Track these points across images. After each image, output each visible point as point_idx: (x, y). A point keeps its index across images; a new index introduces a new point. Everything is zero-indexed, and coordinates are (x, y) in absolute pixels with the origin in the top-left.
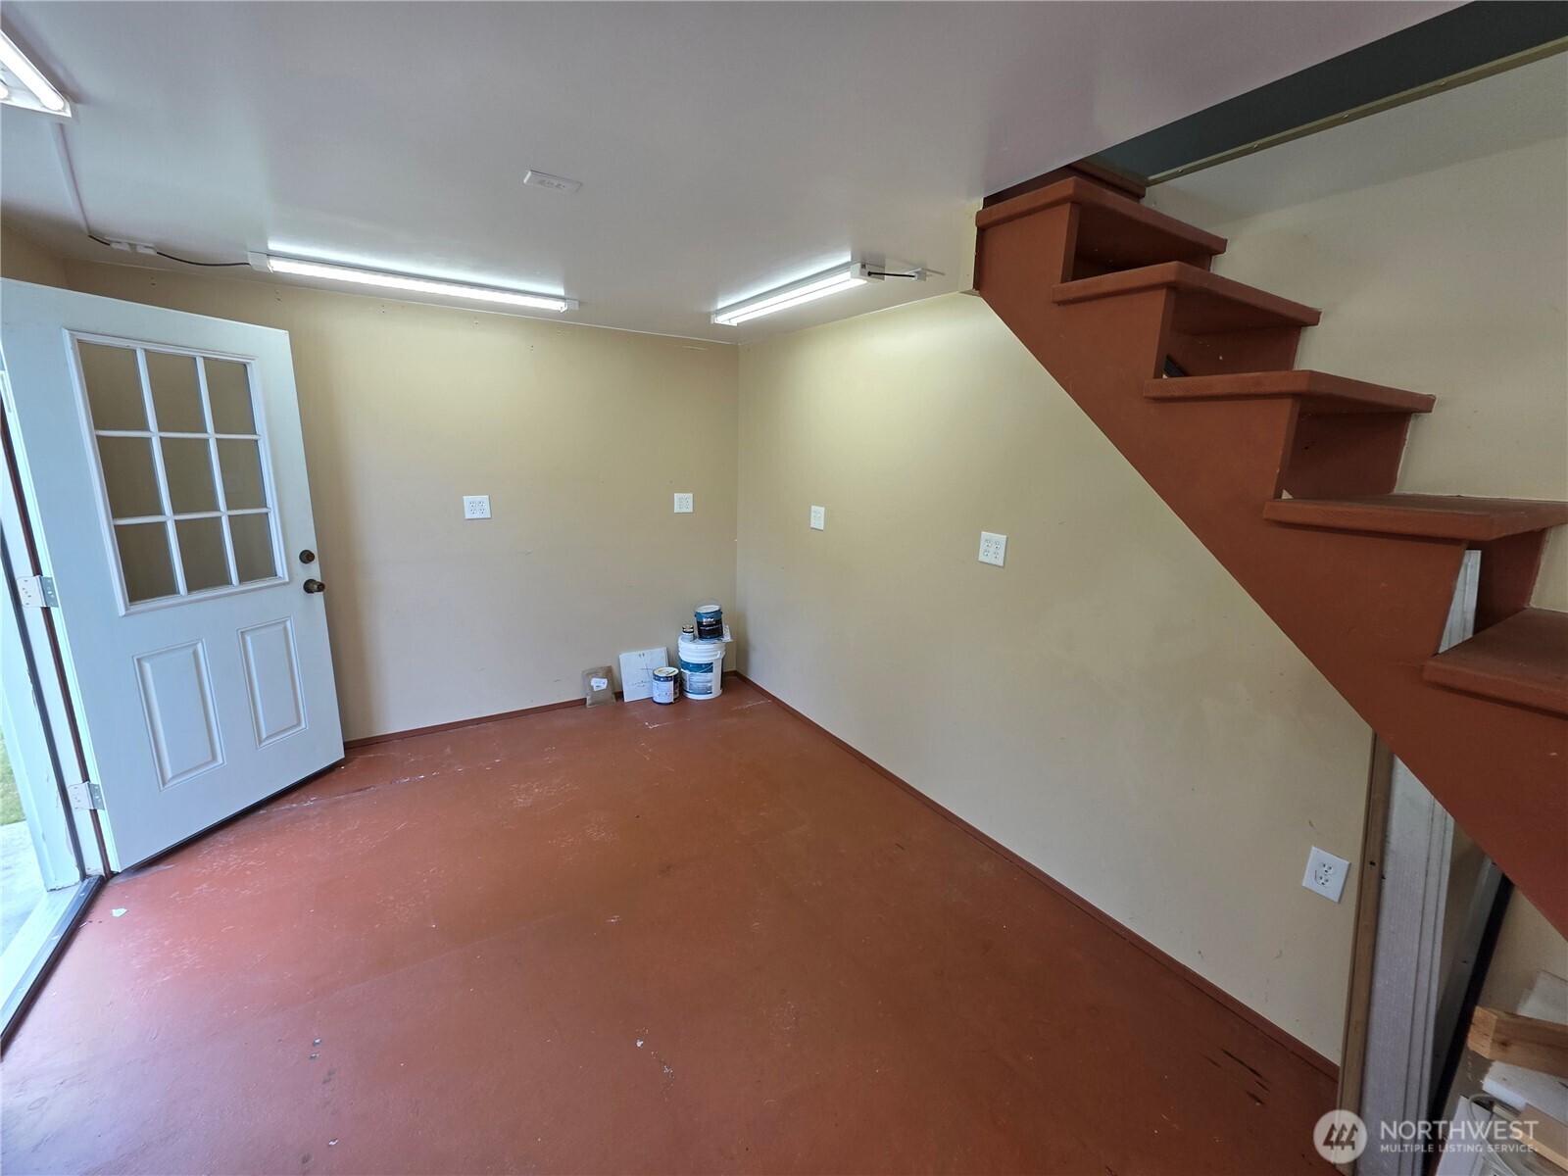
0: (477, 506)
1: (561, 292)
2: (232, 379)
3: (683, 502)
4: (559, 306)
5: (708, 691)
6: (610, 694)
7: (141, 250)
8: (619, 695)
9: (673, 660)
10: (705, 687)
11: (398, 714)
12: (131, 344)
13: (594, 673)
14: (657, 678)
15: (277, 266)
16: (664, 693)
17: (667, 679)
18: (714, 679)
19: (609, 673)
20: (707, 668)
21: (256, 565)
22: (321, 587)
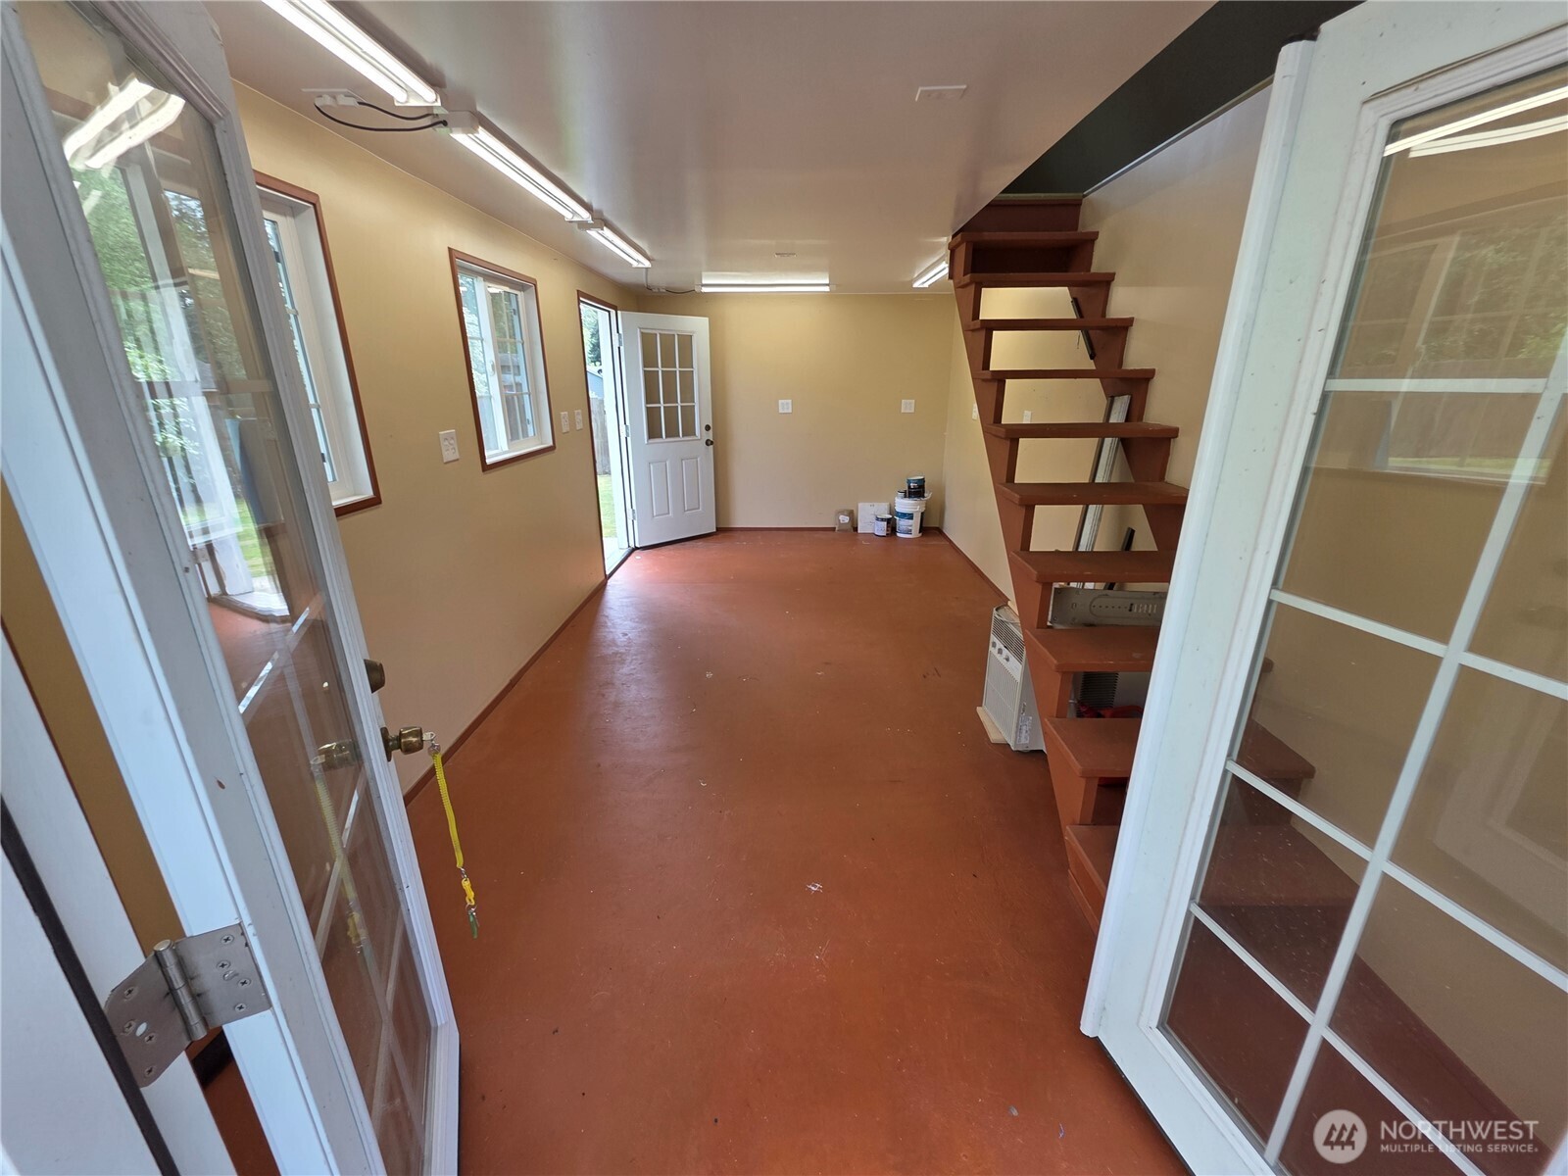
0: (785, 406)
1: (827, 282)
2: (686, 341)
3: (908, 406)
4: (827, 289)
5: (909, 532)
6: (849, 526)
7: (661, 290)
8: (856, 529)
9: (892, 511)
10: (909, 529)
11: (741, 519)
12: (654, 332)
13: (842, 512)
14: (878, 519)
15: (705, 290)
16: (881, 529)
17: (882, 520)
18: (914, 525)
19: (852, 515)
20: (910, 516)
21: (689, 431)
22: (712, 443)
